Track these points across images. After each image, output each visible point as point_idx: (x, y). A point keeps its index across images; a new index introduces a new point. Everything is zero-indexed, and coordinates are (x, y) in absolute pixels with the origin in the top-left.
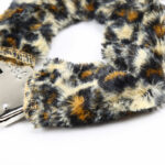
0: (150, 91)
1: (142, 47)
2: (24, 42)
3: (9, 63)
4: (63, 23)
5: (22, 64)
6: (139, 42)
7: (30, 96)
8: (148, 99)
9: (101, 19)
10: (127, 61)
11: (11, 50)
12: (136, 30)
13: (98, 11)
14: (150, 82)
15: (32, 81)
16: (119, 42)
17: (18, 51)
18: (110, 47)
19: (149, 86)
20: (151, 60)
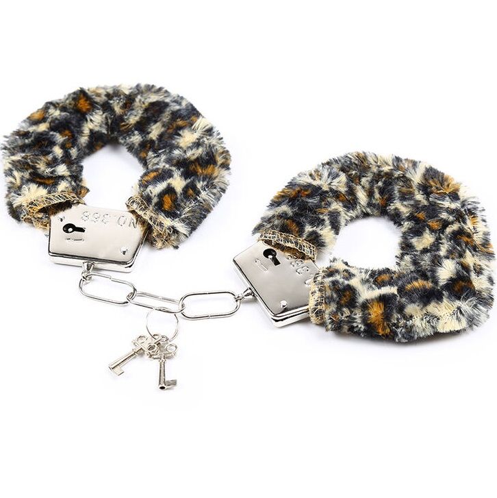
0: (459, 308)
1: (447, 257)
2: (308, 229)
3: (287, 254)
4: (352, 213)
5: (303, 257)
6: (443, 252)
7: (318, 294)
8: (458, 319)
9: (396, 218)
10: (429, 274)
11: (291, 237)
12: (438, 239)
13: (392, 207)
14: (459, 298)
15: (319, 279)
16: (418, 253)
17: (300, 240)
18: (407, 258)
19: (458, 303)
20: (458, 273)
